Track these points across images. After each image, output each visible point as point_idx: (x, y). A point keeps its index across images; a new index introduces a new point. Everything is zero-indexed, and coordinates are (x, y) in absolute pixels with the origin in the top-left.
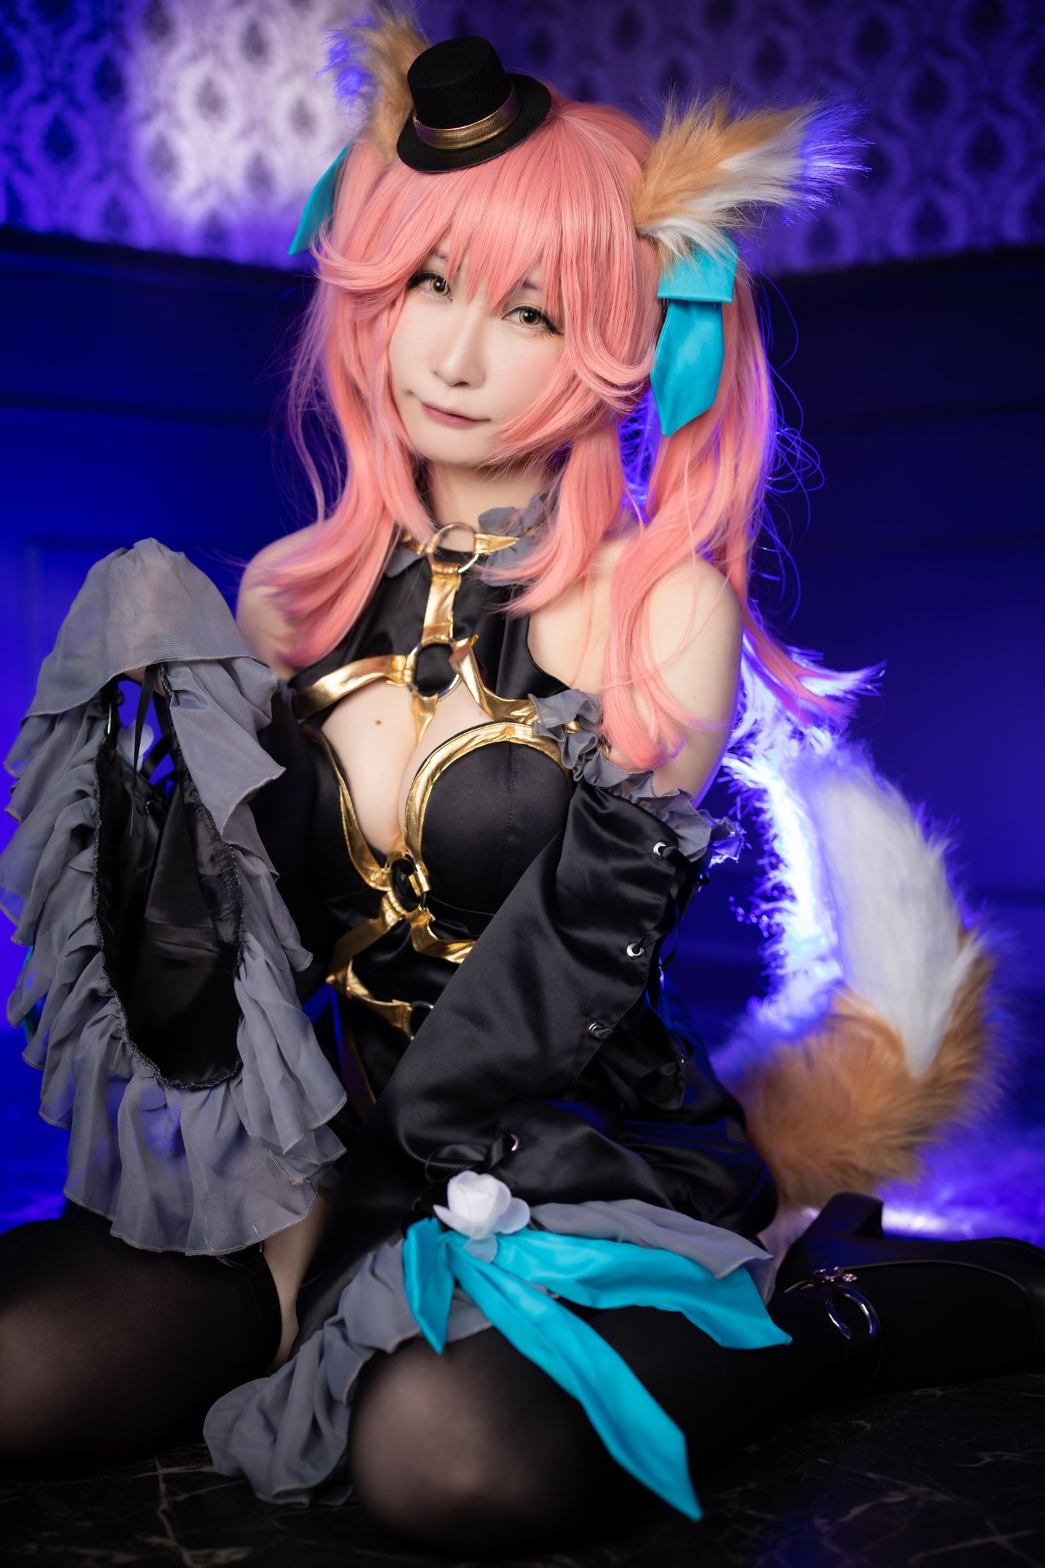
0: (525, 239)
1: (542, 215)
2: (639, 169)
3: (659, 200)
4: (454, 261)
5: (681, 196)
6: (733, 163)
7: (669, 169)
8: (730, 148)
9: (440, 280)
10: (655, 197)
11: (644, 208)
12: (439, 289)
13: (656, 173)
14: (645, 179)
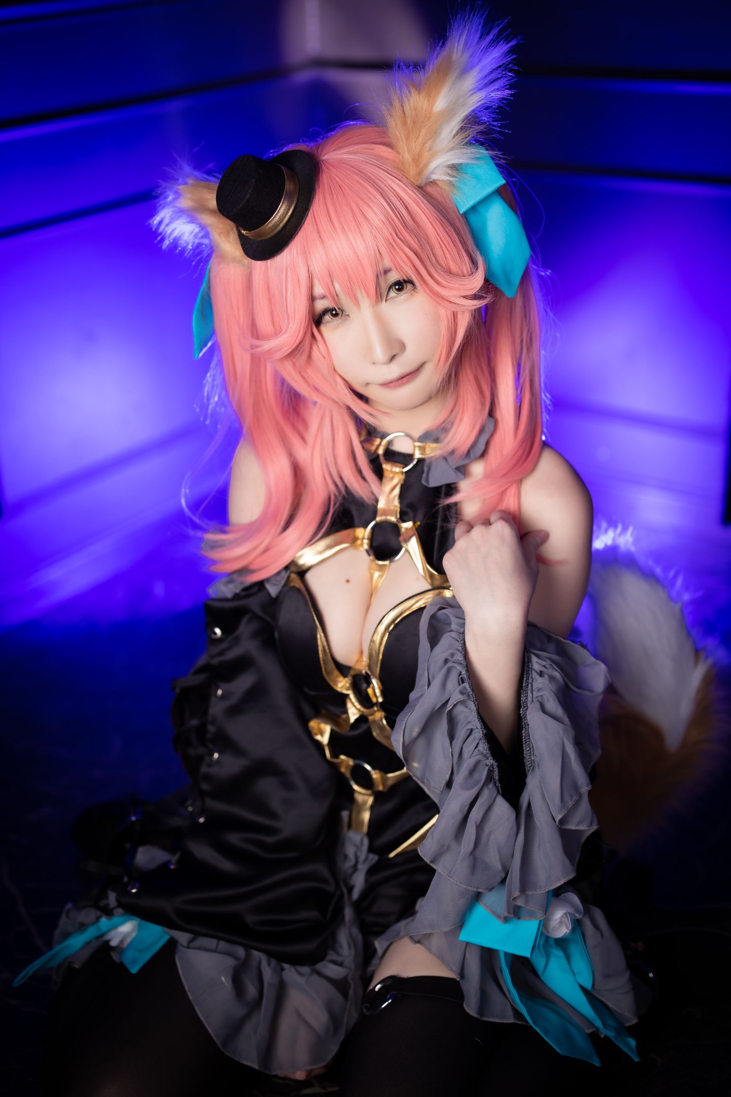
0: (361, 248)
1: (359, 226)
2: (389, 150)
3: (417, 160)
4: (331, 294)
5: (427, 146)
6: (440, 103)
7: (407, 137)
8: (431, 97)
9: (332, 310)
10: (413, 159)
11: (412, 171)
12: (336, 315)
13: (402, 145)
14: (399, 153)
